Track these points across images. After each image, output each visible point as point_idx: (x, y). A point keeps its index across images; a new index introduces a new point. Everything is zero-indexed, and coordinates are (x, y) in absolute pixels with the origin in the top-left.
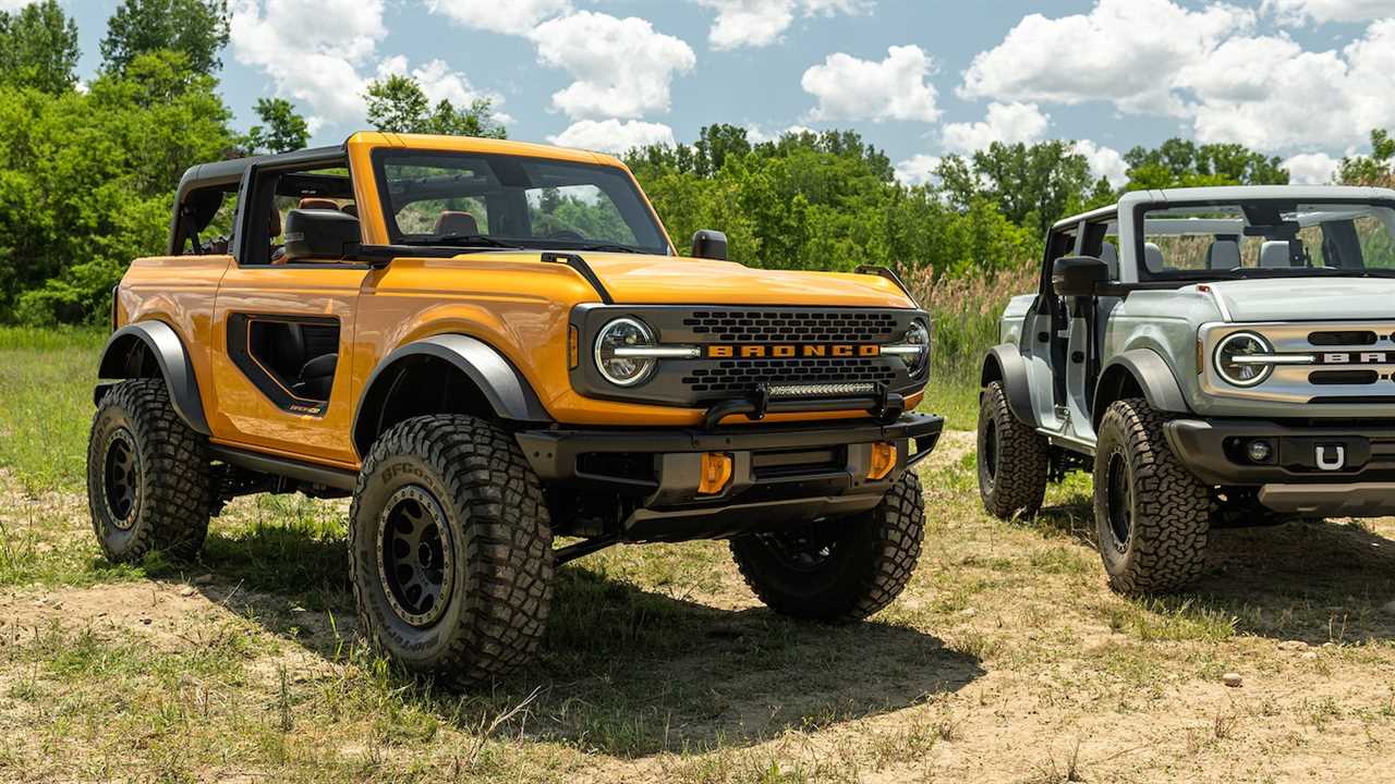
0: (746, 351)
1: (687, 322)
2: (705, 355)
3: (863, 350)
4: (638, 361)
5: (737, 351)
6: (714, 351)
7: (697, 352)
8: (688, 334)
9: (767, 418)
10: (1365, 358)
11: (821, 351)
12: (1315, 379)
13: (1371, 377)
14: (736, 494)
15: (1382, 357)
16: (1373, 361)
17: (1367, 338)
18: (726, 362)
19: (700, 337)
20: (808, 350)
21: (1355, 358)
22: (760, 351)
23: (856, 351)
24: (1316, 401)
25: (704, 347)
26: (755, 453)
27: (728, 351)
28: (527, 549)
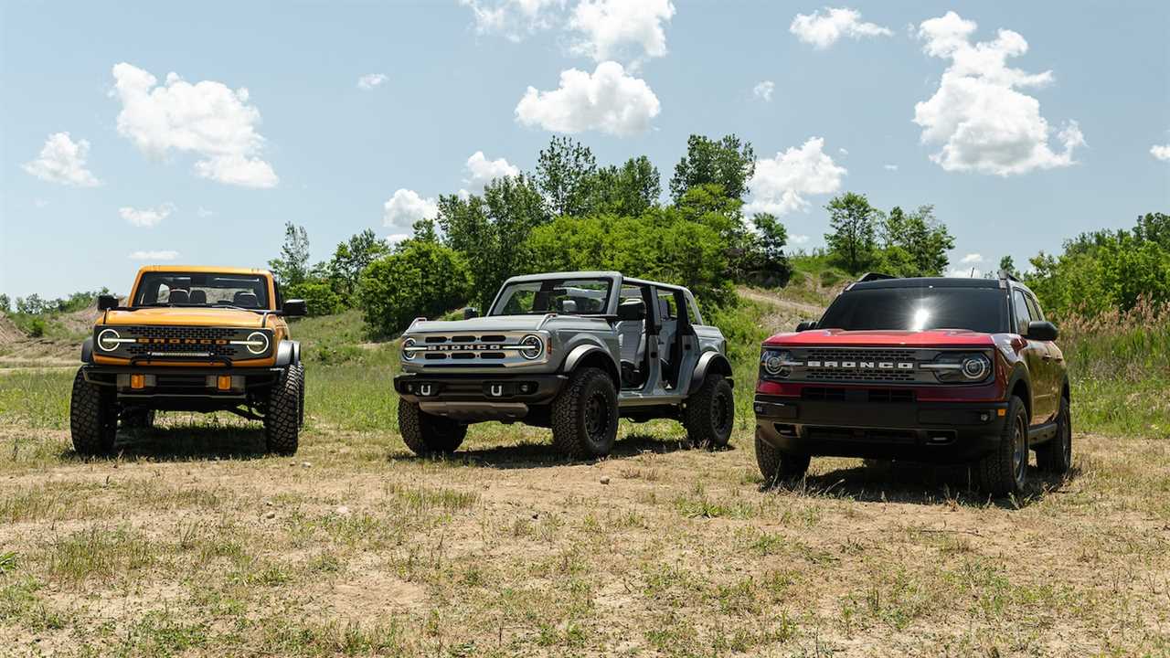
0: (156, 341)
1: (129, 330)
2: (137, 342)
3: (218, 342)
4: (115, 344)
5: (151, 341)
6: (140, 340)
7: (134, 341)
8: (129, 334)
9: (152, 363)
10: (441, 348)
11: (194, 342)
12: (428, 357)
13: (443, 357)
14: (147, 390)
15: (446, 348)
16: (444, 349)
17: (443, 339)
18: (145, 344)
19: (133, 336)
20: (187, 341)
21: (438, 348)
22: (163, 341)
23: (214, 342)
24: (426, 366)
25: (137, 339)
26: (158, 376)
27: (147, 341)
28: (85, 405)
